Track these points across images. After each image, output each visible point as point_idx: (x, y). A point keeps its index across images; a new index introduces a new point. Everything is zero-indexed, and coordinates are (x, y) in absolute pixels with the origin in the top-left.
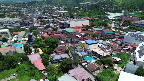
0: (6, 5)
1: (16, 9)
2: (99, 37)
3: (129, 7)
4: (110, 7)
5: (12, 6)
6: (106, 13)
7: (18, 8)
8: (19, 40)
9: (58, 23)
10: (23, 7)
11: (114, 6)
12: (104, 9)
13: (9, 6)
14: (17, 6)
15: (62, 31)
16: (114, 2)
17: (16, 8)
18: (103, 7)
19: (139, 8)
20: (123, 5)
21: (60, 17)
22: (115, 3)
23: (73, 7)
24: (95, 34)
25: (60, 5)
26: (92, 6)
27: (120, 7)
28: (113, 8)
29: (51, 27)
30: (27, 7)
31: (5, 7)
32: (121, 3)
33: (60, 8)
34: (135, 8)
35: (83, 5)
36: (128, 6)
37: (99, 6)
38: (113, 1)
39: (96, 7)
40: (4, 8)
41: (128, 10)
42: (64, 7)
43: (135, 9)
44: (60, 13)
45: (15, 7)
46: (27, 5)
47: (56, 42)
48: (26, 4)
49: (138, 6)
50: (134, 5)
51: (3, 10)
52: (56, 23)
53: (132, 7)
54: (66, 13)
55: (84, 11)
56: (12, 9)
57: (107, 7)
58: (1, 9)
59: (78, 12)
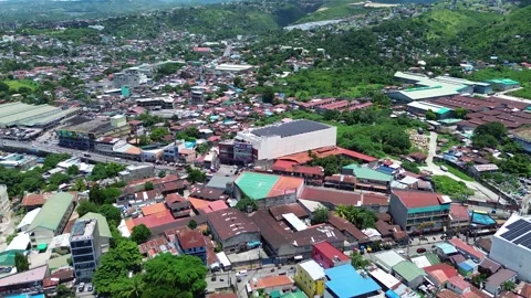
0: (25, 34)
1: (58, 51)
2: (381, 223)
3: (490, 45)
4: (413, 43)
5: (44, 36)
6: (399, 74)
7: (66, 45)
8: (41, 244)
9: (210, 135)
10: (86, 42)
11: (428, 38)
12: (393, 54)
13: (34, 38)
14: (65, 36)
15: (225, 187)
16: (429, 21)
17: (59, 44)
18: (388, 45)
19: (526, 50)
20: (463, 35)
21: (224, 95)
22: (431, 25)
23: (273, 43)
24: (362, 209)
25: (225, 28)
26: (345, 40)
27: (455, 44)
28: (425, 48)
29: (182, 158)
30: (101, 39)
31: (20, 42)
32: (454, 24)
33: (223, 47)
34: (510, 53)
35: (312, 31)
36: (485, 43)
37: (371, 41)
38: (425, 20)
39: (362, 46)
40: (16, 47)
41: (486, 59)
42: (239, 37)
43: (510, 57)
44: (224, 73)
45: (55, 42)
46: (102, 32)
47: (193, 280)
48: (96, 27)
49: (523, 45)
50: (506, 41)
51: (10, 56)
52: (203, 135)
53: (500, 47)
54: (246, 72)
55: (316, 63)
56: (45, 50)
57: (404, 45)
58: (2, 48)
59: (292, 68)
